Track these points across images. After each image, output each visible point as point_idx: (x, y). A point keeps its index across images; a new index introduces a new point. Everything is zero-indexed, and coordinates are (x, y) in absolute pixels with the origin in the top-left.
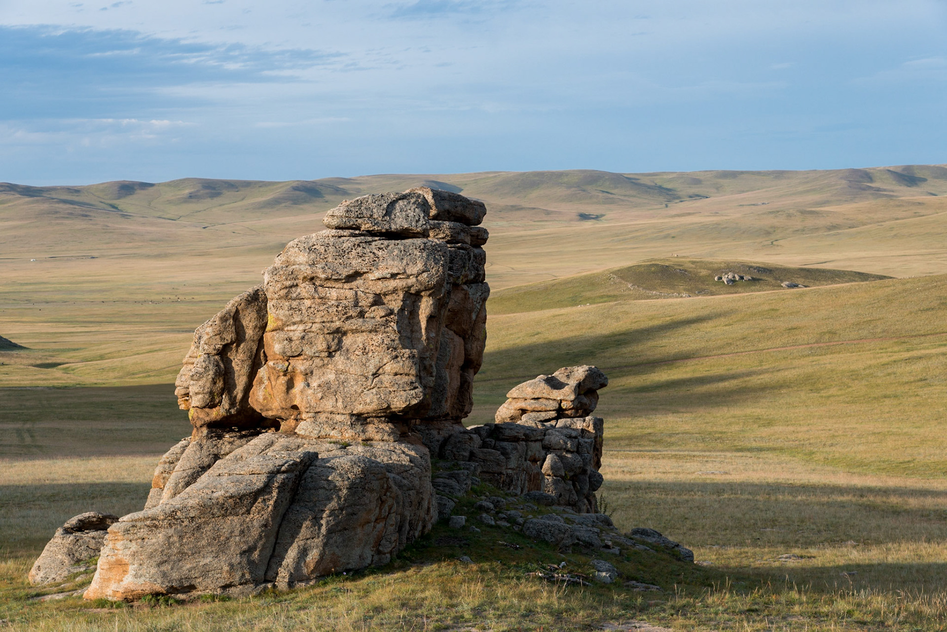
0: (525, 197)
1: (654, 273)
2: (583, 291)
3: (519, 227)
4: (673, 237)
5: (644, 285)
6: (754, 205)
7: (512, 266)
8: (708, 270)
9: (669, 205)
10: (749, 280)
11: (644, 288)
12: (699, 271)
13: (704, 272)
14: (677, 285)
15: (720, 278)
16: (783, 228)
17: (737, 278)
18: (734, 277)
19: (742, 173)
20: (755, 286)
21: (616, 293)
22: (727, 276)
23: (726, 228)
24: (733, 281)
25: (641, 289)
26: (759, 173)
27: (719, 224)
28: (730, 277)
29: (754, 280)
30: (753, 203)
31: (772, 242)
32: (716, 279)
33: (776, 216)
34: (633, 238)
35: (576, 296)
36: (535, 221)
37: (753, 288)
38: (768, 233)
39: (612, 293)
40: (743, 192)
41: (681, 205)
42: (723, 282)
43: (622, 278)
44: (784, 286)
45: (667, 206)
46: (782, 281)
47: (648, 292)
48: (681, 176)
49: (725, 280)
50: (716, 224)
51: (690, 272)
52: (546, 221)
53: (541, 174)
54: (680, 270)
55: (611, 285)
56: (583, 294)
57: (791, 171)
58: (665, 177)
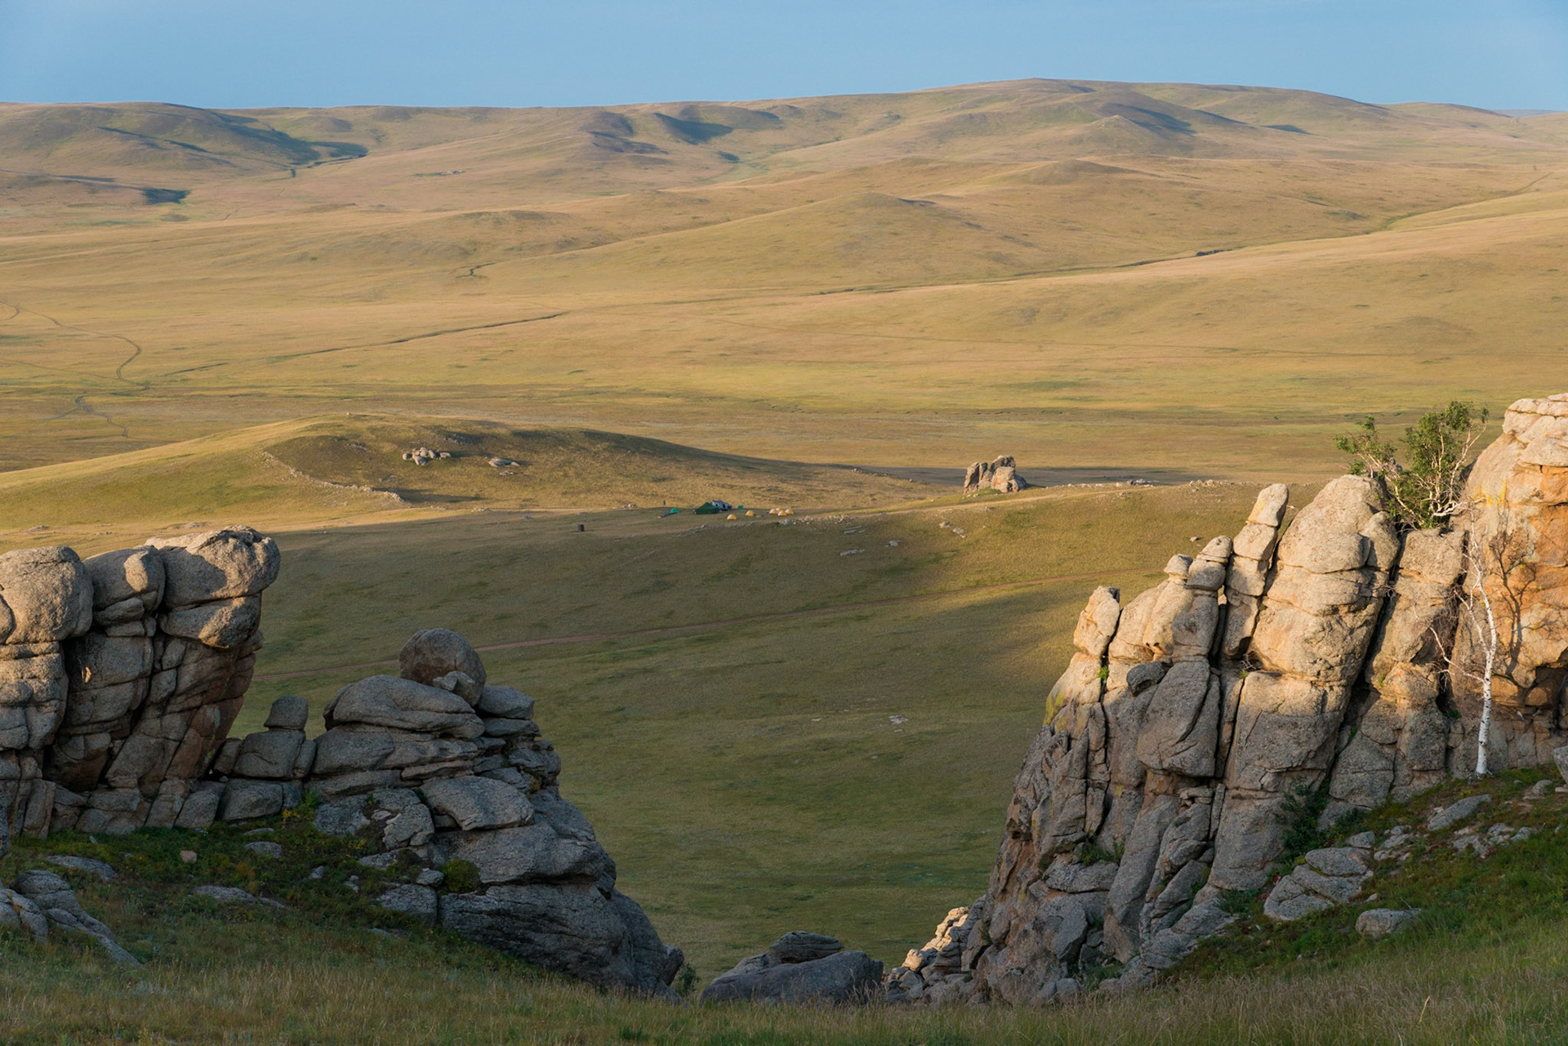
0: (49, 154)
1: (322, 450)
2: (230, 478)
3: (43, 217)
4: (314, 259)
5: (311, 471)
6: (439, 174)
7: (54, 316)
8: (393, 442)
9: (298, 171)
10: (447, 457)
11: (312, 476)
12: (381, 445)
13: (387, 448)
14: (353, 469)
15: (410, 456)
16: (488, 243)
17: (432, 455)
18: (427, 454)
19: (419, 110)
20: (455, 466)
21: (273, 482)
22: (418, 453)
23: (398, 243)
24: (427, 459)
25: (307, 477)
26: (447, 112)
27: (386, 237)
28: (423, 454)
29: (455, 456)
30: (438, 171)
31: (471, 270)
32: (404, 457)
33: (477, 223)
34: (248, 259)
35: (221, 486)
36: (70, 206)
37: (453, 469)
38: (465, 253)
39: (269, 483)
40: (420, 146)
41: (318, 171)
42: (414, 461)
43: (281, 458)
44: (493, 465)
45: (294, 174)
46: (490, 456)
47: (316, 482)
48: (317, 114)
49: (416, 459)
50: (381, 235)
51: (370, 447)
52: (90, 205)
53: (73, 113)
54: (356, 444)
55: (266, 469)
56: (230, 483)
57: (500, 109)
58: (288, 116)
